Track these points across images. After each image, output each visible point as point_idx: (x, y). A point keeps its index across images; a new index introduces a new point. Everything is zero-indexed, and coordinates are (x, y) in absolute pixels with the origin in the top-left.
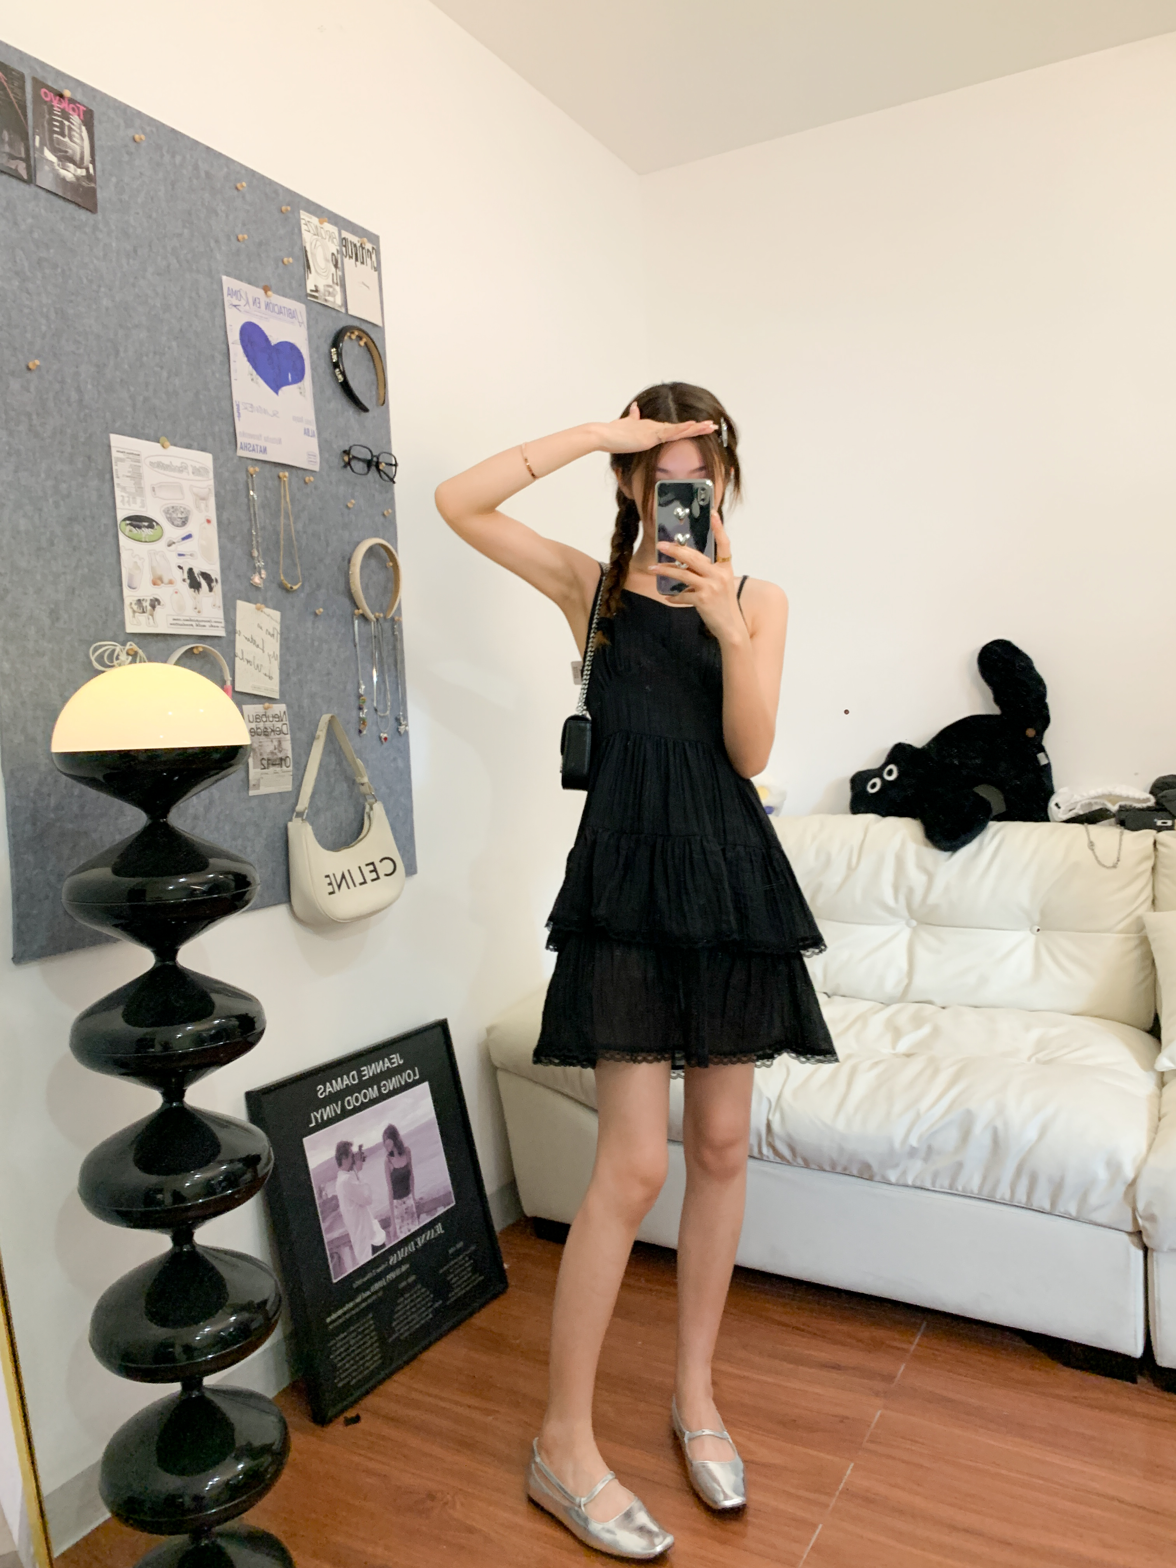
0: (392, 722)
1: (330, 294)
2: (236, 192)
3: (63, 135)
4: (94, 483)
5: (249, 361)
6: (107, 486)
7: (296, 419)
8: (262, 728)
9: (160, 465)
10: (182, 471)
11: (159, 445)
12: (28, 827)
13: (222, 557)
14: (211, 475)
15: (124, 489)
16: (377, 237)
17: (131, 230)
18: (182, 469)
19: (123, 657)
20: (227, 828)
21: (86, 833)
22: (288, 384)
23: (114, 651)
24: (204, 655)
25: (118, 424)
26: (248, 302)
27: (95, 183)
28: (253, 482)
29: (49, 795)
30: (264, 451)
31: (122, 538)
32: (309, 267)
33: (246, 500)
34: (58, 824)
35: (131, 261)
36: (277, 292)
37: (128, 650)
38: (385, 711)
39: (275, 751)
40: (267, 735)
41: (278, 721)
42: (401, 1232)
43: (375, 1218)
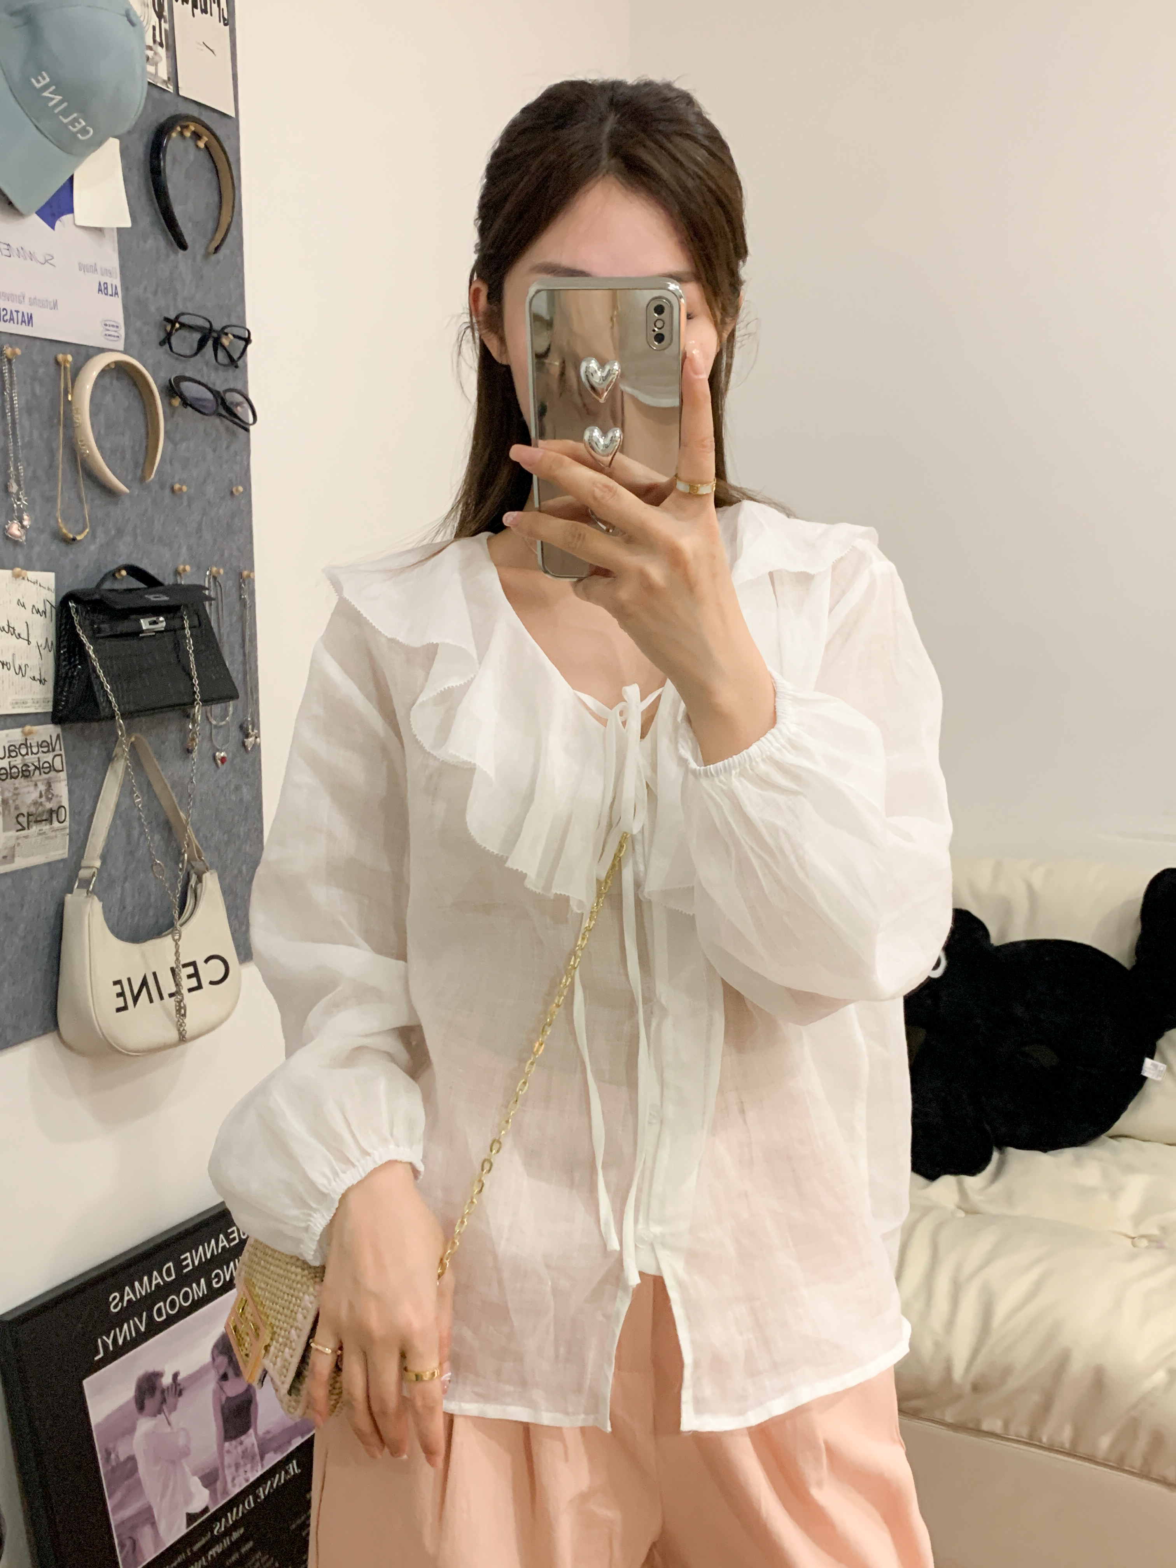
0: (235, 733)
1: (148, 59)
7: (83, 268)
8: (19, 766)
28: (10, 371)
30: (30, 320)
38: (223, 718)
39: (40, 800)
40: (27, 777)
41: (48, 751)
42: (234, 1486)
43: (194, 1474)
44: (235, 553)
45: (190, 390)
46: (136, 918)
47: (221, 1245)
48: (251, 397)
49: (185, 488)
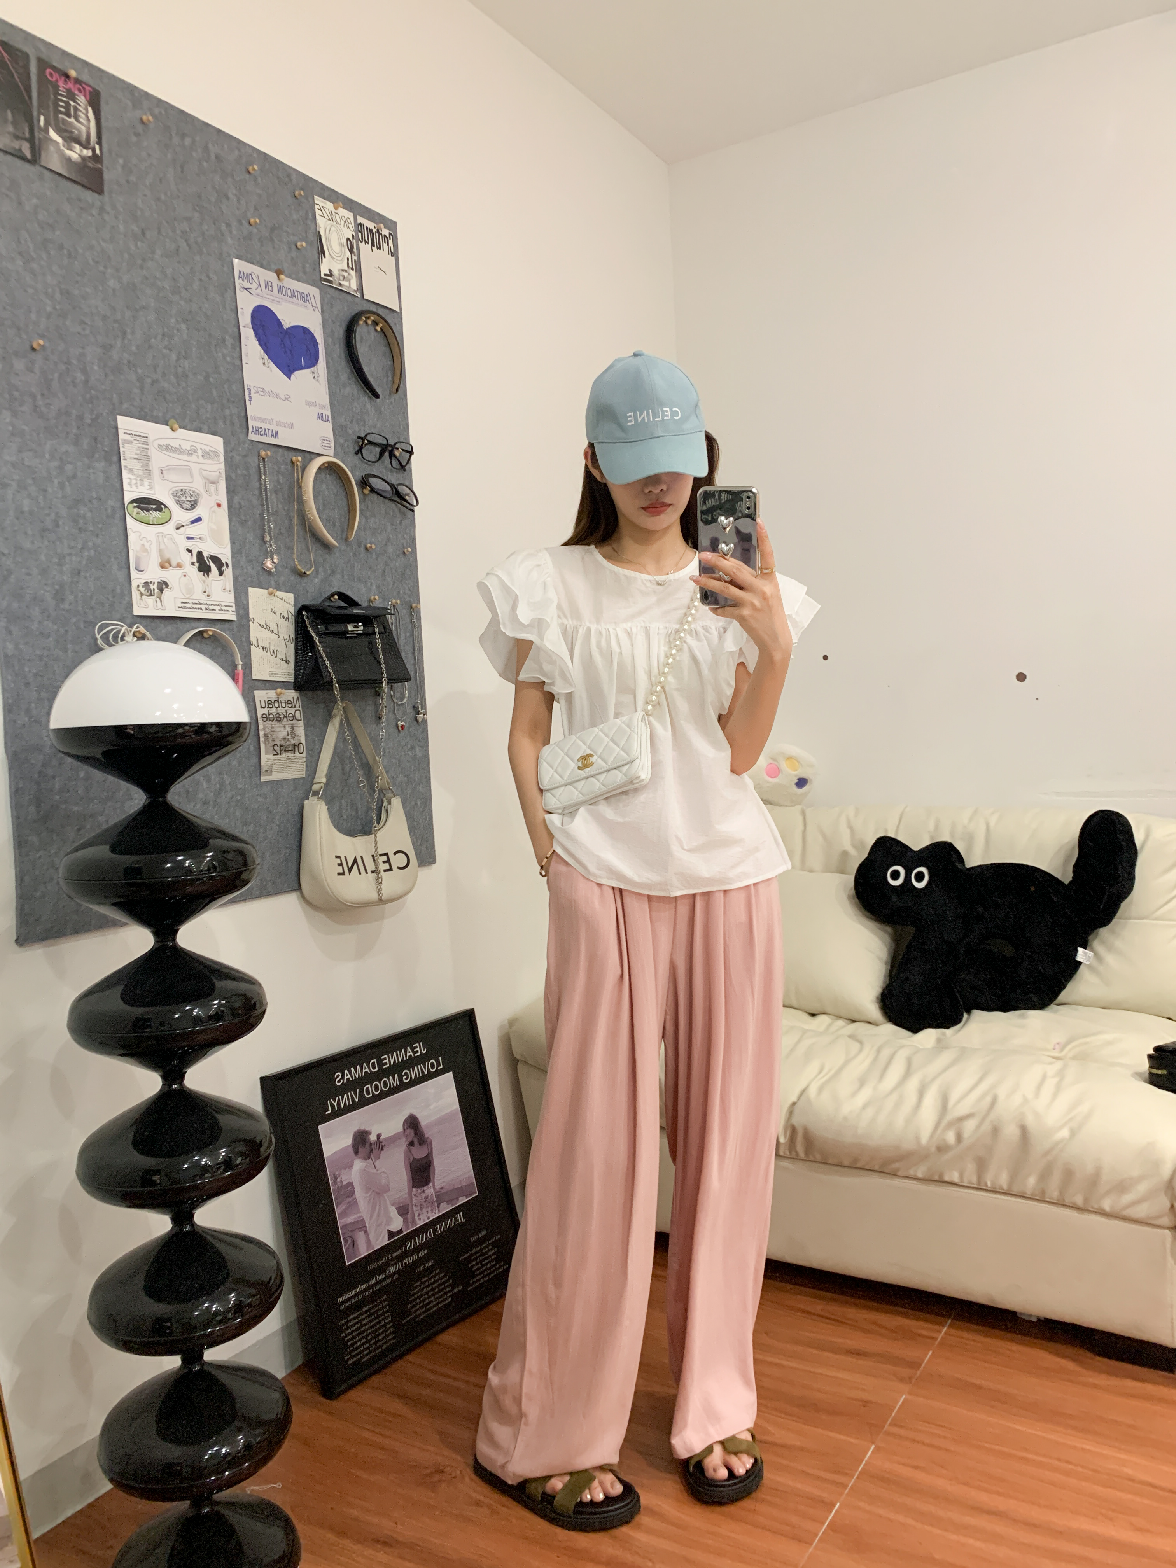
0: (409, 709)
1: (344, 277)
2: (247, 176)
3: (69, 116)
4: (100, 465)
5: (260, 344)
6: (115, 467)
7: (308, 403)
8: (275, 714)
9: (168, 448)
10: (192, 454)
11: (168, 428)
12: (32, 809)
13: (233, 543)
14: (222, 458)
15: (131, 471)
16: (395, 223)
17: (139, 213)
18: (190, 453)
19: (129, 638)
20: (238, 814)
21: (92, 816)
22: (302, 368)
23: (119, 631)
24: (214, 638)
25: (125, 406)
26: (260, 285)
27: (102, 165)
28: (265, 467)
29: (54, 777)
30: (276, 435)
31: (129, 519)
32: (323, 252)
33: (257, 485)
34: (64, 806)
35: (139, 243)
36: (290, 277)
37: (135, 632)
38: (402, 699)
39: (287, 737)
40: (280, 721)
41: (291, 707)
42: (420, 1219)
43: (393, 1205)
44: (407, 591)
45: (375, 483)
46: (349, 824)
47: (408, 1054)
48: (415, 490)
49: (373, 546)
